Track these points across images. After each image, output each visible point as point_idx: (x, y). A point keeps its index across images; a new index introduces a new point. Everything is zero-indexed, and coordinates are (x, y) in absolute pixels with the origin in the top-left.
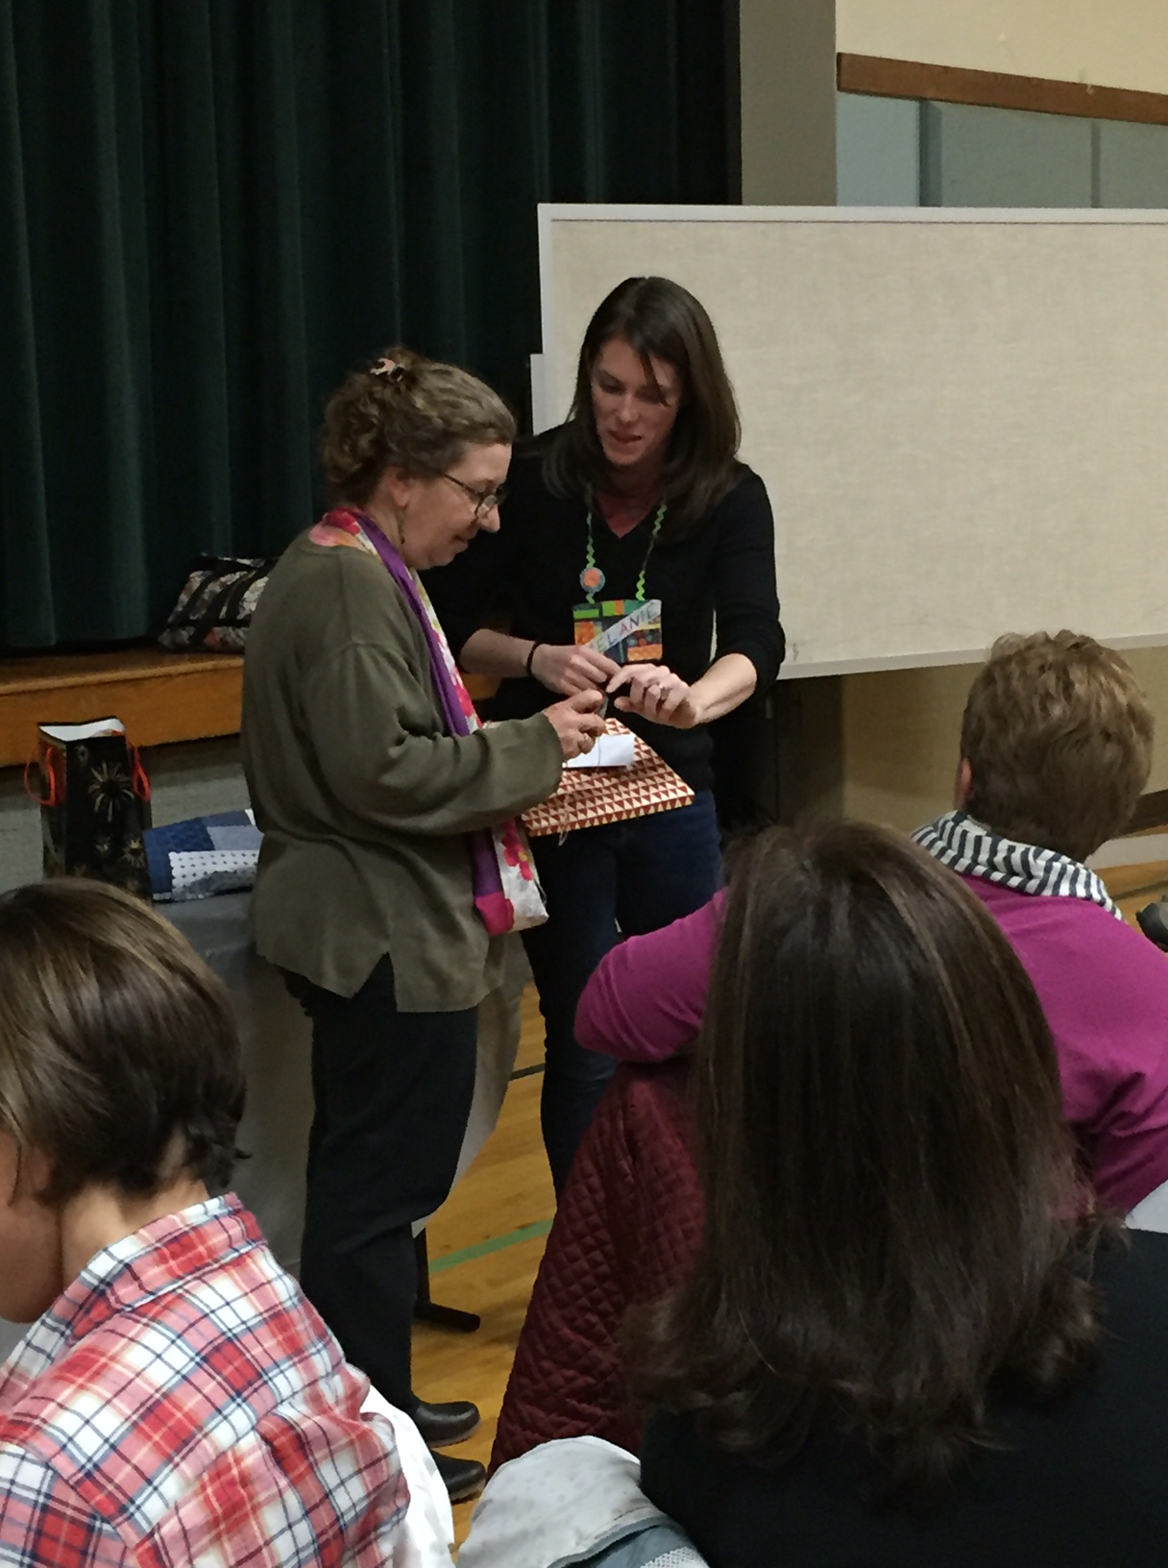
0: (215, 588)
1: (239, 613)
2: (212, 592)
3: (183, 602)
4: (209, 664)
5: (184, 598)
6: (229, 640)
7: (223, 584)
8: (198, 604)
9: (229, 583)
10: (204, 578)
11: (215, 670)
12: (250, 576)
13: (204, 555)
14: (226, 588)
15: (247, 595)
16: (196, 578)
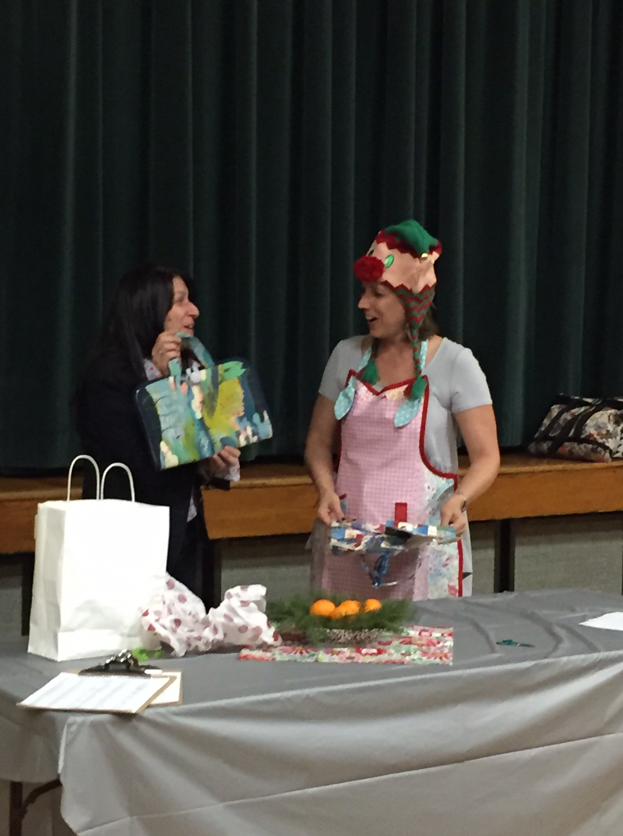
0: (567, 416)
1: (581, 434)
2: (565, 419)
3: (546, 424)
4: (560, 466)
5: (546, 422)
6: (574, 451)
7: (573, 414)
8: (556, 426)
9: (577, 414)
10: (560, 409)
11: (563, 471)
12: (591, 410)
13: (561, 394)
14: (575, 418)
15: (588, 422)
16: (555, 410)
